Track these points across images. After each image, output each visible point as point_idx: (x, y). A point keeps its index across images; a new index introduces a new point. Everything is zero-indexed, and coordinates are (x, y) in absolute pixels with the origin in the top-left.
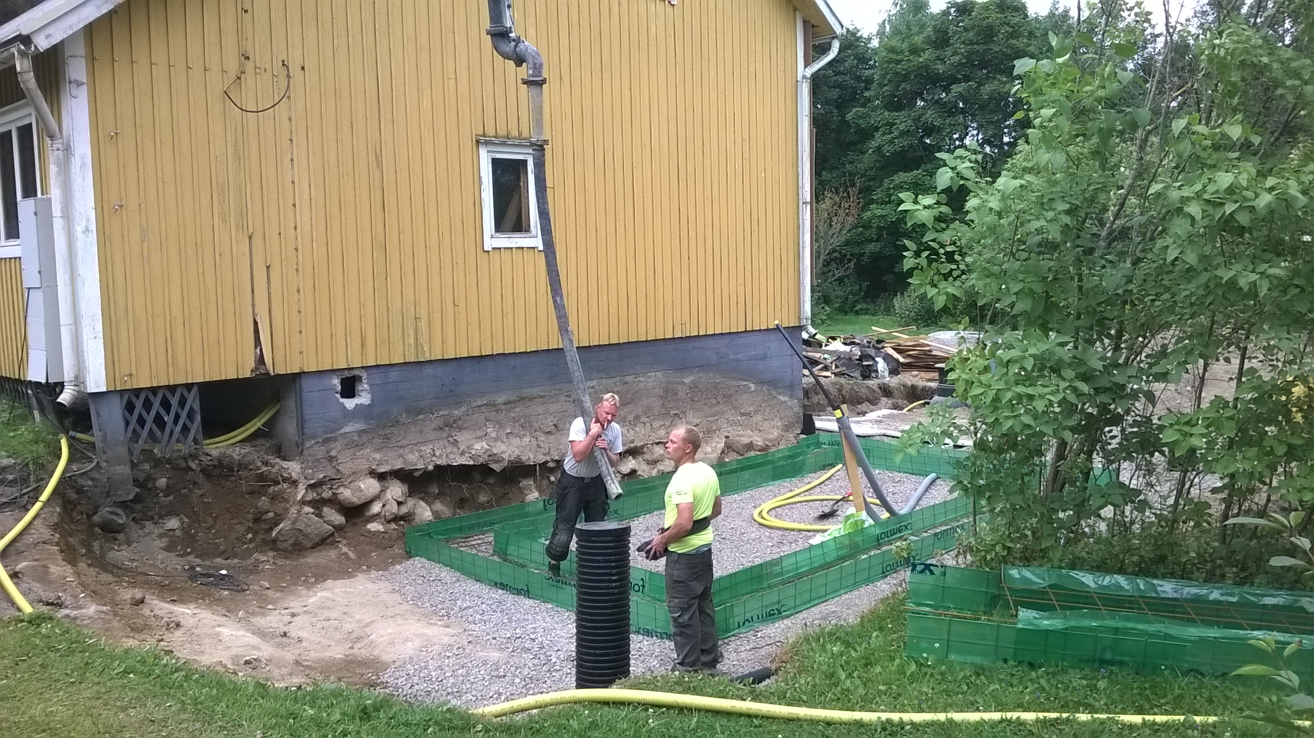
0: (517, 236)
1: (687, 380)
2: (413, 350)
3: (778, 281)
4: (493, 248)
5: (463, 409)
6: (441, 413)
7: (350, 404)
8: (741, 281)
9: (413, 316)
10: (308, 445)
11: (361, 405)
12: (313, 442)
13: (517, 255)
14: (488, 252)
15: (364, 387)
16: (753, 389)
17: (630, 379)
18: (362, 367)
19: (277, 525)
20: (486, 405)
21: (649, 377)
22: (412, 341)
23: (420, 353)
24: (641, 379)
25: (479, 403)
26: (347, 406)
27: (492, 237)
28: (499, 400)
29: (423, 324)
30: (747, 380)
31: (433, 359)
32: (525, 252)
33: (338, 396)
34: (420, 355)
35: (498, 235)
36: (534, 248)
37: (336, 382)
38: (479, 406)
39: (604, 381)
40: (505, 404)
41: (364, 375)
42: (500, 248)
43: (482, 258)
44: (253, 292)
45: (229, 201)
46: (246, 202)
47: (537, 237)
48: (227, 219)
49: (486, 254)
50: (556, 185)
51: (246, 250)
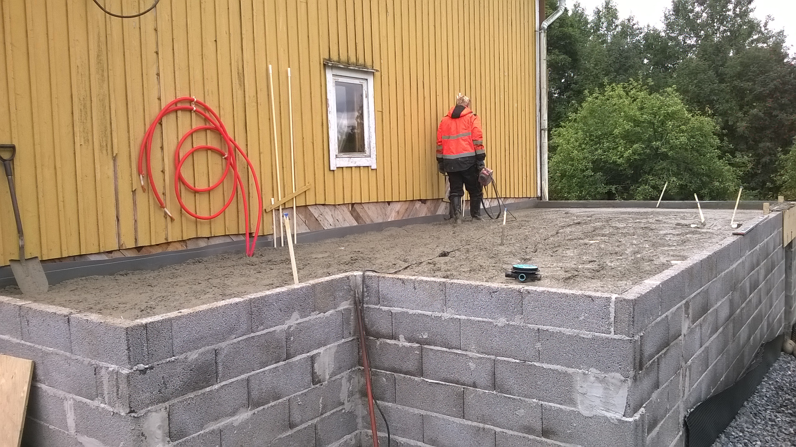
0: (355, 155)
4: (337, 168)
13: (356, 175)
27: (336, 156)
32: (362, 171)
35: (341, 155)
36: (368, 167)
42: (342, 168)
43: (329, 176)
44: (118, 220)
45: (92, 118)
46: (111, 119)
47: (370, 157)
48: (90, 138)
49: (332, 172)
50: (384, 110)
51: (111, 173)
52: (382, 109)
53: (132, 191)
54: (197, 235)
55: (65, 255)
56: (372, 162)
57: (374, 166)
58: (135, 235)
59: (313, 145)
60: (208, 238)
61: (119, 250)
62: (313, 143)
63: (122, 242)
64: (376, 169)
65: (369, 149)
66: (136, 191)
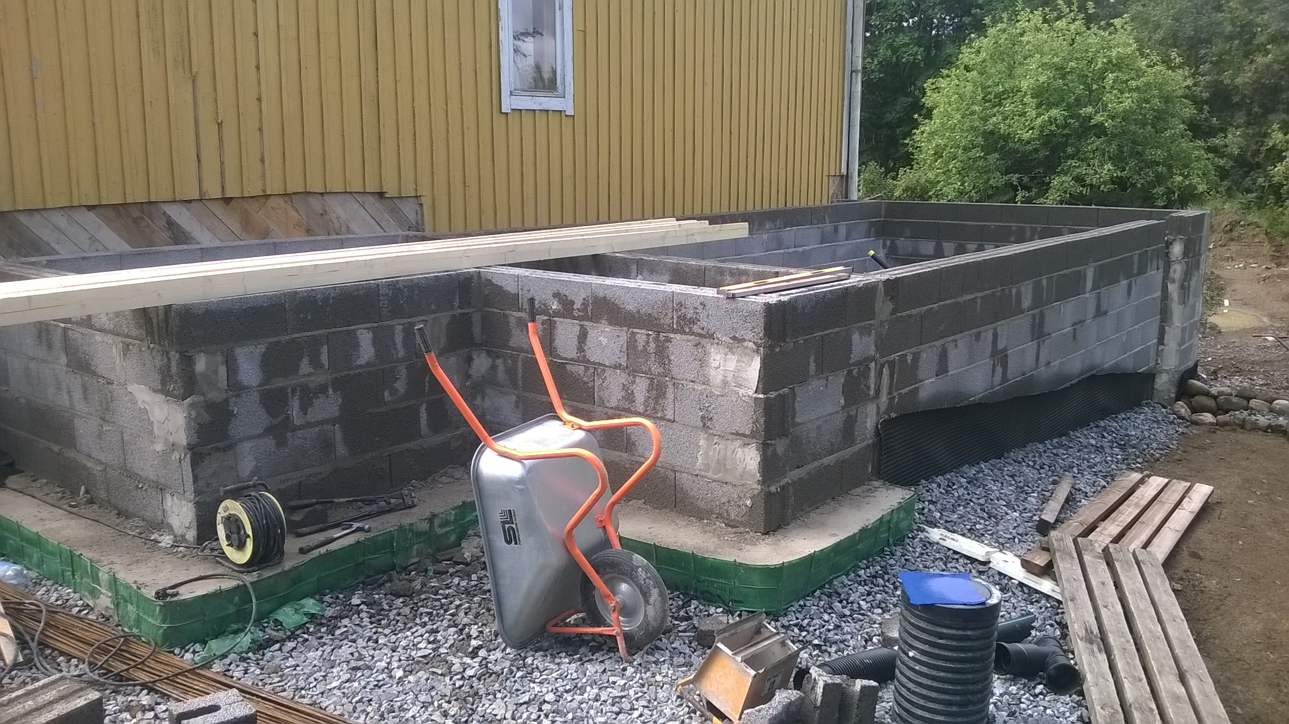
0: (543, 94)
4: (512, 110)
13: (541, 122)
14: (507, 114)
27: (510, 94)
32: (550, 117)
35: (518, 92)
36: (561, 111)
42: (521, 110)
43: (499, 122)
44: (199, 161)
45: (163, 23)
46: (188, 25)
47: (564, 97)
48: (161, 49)
49: (504, 116)
50: (587, 28)
51: (189, 97)
52: (585, 27)
53: (218, 123)
54: (306, 188)
55: (130, 200)
56: (566, 105)
57: (570, 112)
58: (222, 182)
59: (476, 75)
60: (322, 194)
61: (201, 200)
62: (476, 72)
63: (204, 190)
64: (574, 116)
65: (563, 86)
66: (223, 124)
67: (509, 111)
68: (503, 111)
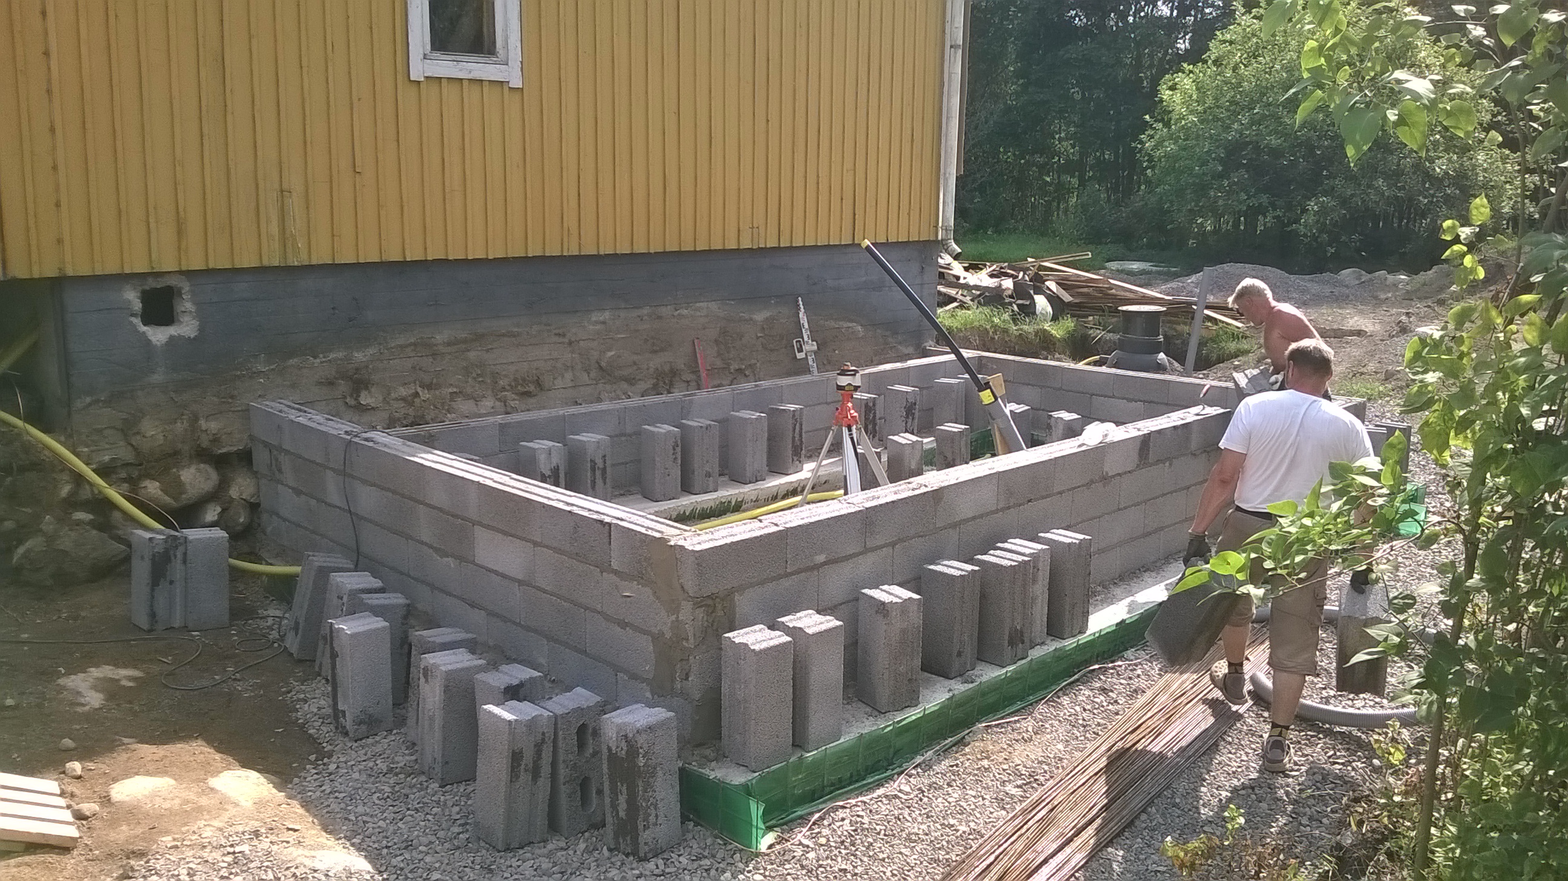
0: (472, 59)
1: (760, 316)
2: (276, 245)
3: (906, 168)
4: (427, 78)
5: (371, 351)
6: (332, 356)
7: (159, 335)
8: (848, 165)
9: (277, 186)
10: (78, 404)
11: (180, 337)
12: (88, 400)
13: (472, 95)
14: (418, 83)
15: (186, 305)
16: (861, 334)
17: (665, 311)
18: (181, 272)
19: (20, 542)
20: (415, 344)
21: (698, 309)
22: (275, 229)
23: (289, 250)
24: (685, 312)
25: (401, 340)
26: (153, 339)
27: (425, 57)
28: (439, 338)
29: (295, 203)
30: (852, 321)
31: (314, 262)
32: (486, 89)
33: (137, 321)
34: (290, 255)
35: (437, 54)
37: (132, 297)
38: (401, 346)
39: (623, 314)
40: (449, 344)
41: (186, 287)
42: (440, 78)
43: (407, 91)
47: (507, 64)
49: (413, 86)
56: (510, 74)
57: (516, 83)
64: (522, 89)
65: (505, 50)
67: (423, 79)
68: (412, 79)
